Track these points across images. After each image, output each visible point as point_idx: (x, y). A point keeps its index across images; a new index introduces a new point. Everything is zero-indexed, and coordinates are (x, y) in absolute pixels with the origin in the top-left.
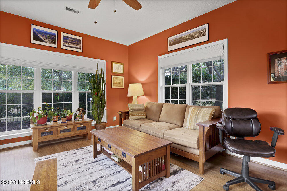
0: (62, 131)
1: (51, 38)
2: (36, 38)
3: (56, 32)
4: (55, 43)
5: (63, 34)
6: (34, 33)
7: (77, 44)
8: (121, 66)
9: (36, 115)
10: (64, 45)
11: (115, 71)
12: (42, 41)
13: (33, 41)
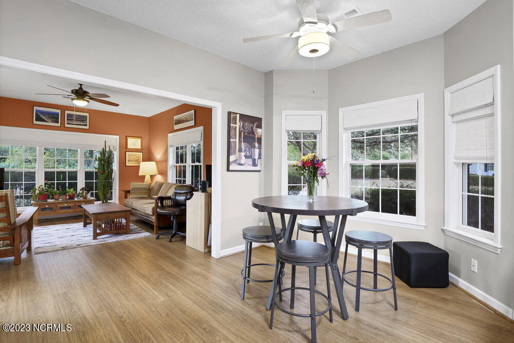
0: (62, 208)
1: (54, 118)
2: (38, 119)
3: (59, 111)
4: (58, 122)
5: (67, 112)
6: (36, 114)
7: (83, 121)
8: (139, 141)
9: (37, 192)
10: (68, 124)
11: (129, 146)
12: (45, 121)
13: (35, 122)
